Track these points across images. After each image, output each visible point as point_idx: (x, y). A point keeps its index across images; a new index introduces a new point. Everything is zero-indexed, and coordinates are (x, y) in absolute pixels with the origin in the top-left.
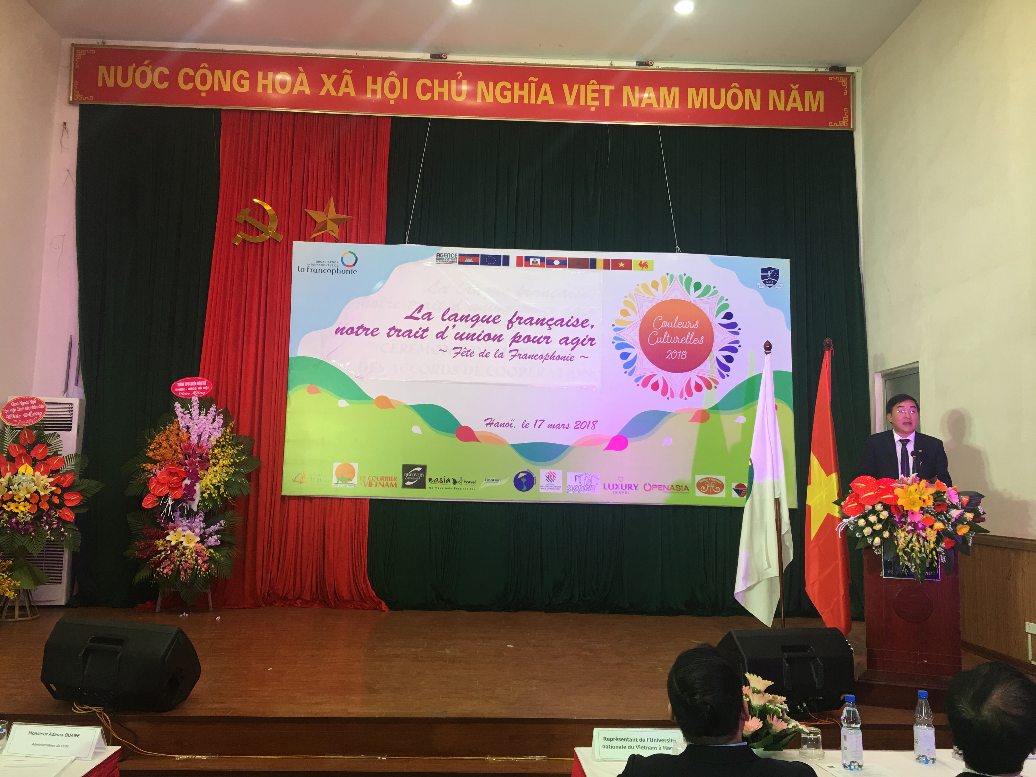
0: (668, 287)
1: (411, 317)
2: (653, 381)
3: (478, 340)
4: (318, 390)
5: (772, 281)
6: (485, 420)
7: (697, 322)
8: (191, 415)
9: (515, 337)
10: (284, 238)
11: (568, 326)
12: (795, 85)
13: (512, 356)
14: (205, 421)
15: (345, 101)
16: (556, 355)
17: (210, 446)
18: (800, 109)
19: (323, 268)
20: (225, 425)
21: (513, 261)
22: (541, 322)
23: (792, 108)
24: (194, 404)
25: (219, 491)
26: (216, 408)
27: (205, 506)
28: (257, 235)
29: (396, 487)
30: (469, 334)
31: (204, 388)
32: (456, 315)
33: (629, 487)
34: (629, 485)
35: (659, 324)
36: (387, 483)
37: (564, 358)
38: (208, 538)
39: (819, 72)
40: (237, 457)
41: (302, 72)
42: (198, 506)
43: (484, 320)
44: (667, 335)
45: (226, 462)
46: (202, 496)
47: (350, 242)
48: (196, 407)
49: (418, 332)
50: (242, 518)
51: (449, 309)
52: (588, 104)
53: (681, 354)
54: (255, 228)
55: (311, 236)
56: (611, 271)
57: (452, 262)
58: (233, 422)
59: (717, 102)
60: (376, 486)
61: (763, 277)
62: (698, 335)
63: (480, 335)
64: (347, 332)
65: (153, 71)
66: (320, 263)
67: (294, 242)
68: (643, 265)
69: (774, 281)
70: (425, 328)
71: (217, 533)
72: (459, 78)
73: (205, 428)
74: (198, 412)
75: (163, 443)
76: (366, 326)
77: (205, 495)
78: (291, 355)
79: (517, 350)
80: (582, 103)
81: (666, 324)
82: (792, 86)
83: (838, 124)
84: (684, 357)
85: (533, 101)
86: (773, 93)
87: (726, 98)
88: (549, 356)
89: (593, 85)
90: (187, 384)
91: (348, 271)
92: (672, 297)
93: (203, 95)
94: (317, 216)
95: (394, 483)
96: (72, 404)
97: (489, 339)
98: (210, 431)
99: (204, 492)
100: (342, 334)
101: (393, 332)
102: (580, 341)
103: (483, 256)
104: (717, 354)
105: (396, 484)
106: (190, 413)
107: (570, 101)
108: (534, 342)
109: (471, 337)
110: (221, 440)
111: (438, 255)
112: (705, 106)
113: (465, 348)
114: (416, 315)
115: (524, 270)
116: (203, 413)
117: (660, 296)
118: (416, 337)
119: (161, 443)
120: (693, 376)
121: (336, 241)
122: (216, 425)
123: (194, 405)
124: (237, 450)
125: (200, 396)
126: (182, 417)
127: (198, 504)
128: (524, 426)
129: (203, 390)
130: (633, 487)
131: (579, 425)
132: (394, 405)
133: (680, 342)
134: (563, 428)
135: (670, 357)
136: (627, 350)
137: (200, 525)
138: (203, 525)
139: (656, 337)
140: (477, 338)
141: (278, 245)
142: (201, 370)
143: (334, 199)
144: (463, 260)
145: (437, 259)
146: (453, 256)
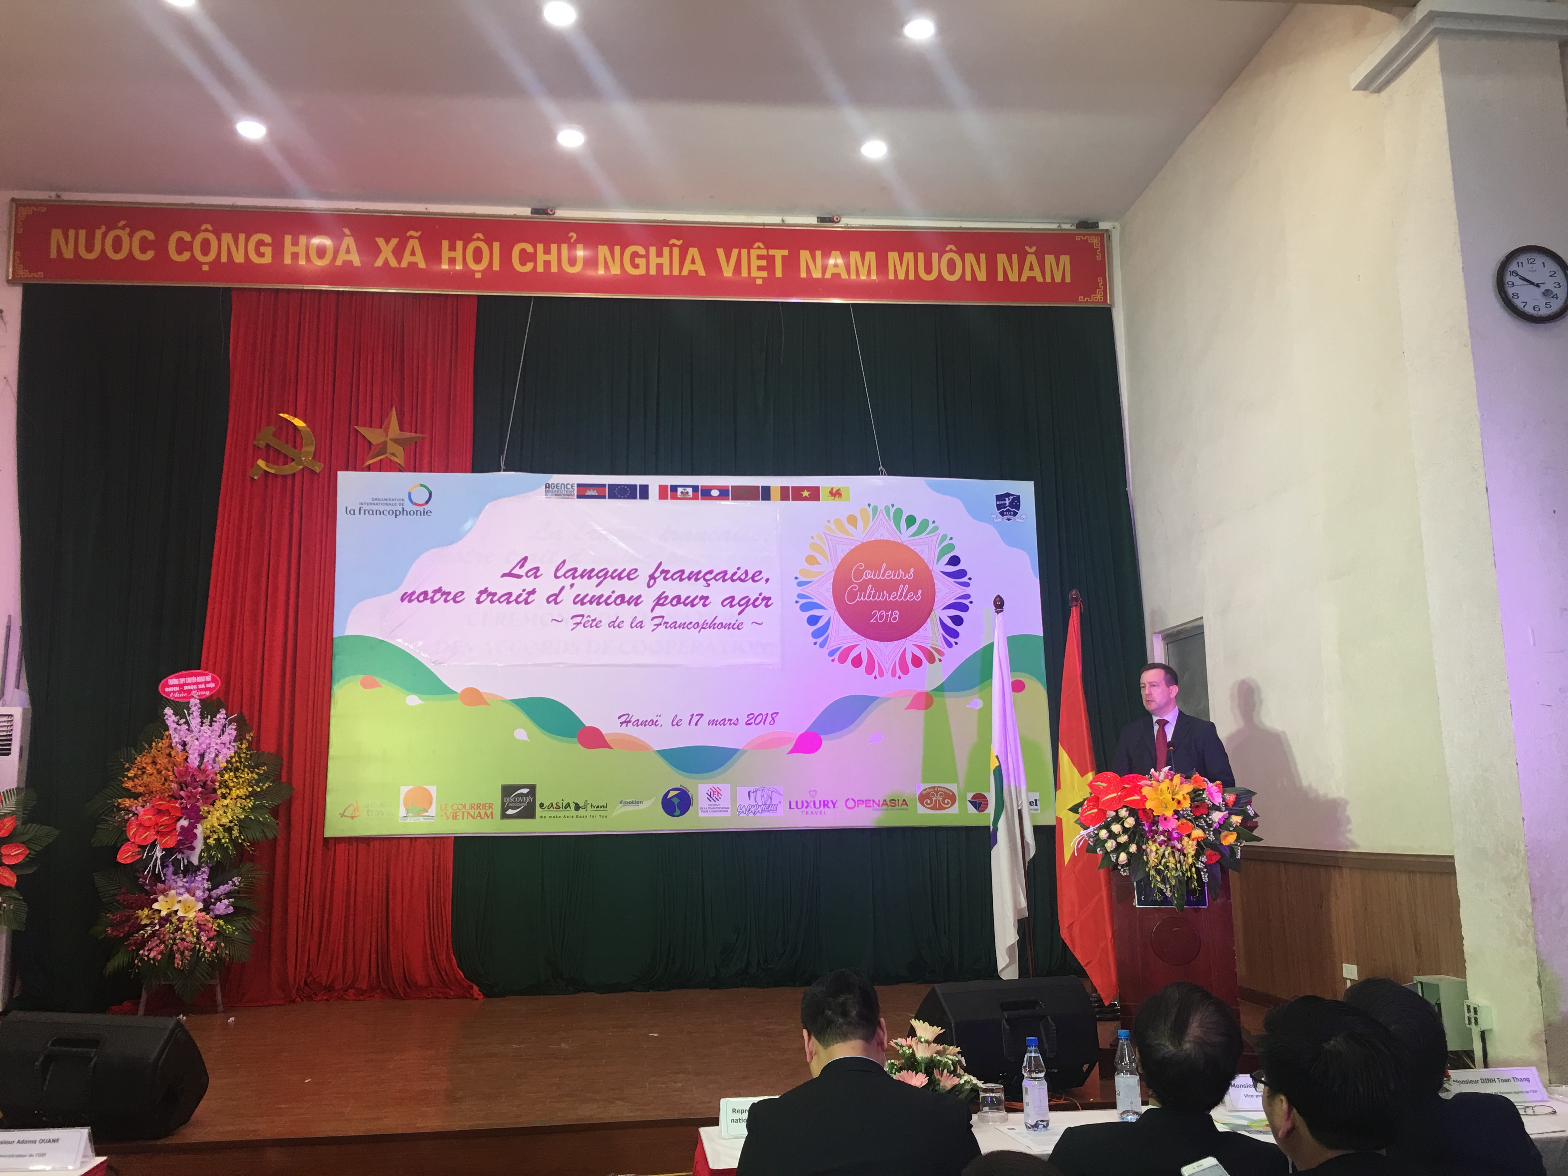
0: (871, 523)
1: (510, 574)
2: (853, 654)
3: (607, 604)
4: (377, 683)
5: (1011, 511)
6: (619, 717)
7: (912, 570)
8: (189, 725)
9: (659, 598)
10: (325, 467)
11: (733, 581)
12: (1031, 247)
13: (655, 625)
14: (209, 733)
15: (411, 274)
16: (717, 621)
17: (217, 769)
18: (1040, 279)
19: (382, 508)
20: (239, 738)
21: (654, 492)
22: (695, 576)
23: (1029, 278)
24: (193, 709)
25: (231, 835)
26: (226, 714)
27: (211, 857)
28: (285, 463)
29: (492, 818)
30: (594, 596)
31: (208, 686)
32: (575, 570)
33: (824, 805)
34: (824, 801)
35: (859, 574)
36: (479, 813)
37: (728, 626)
38: (214, 904)
39: (1062, 230)
40: (257, 782)
41: (348, 236)
42: (200, 857)
43: (614, 575)
44: (871, 590)
45: (242, 792)
46: (206, 843)
47: (420, 471)
48: (197, 714)
49: (520, 595)
50: (267, 873)
51: (564, 562)
52: (752, 275)
53: (892, 615)
54: (281, 455)
55: (364, 463)
56: (791, 503)
57: (569, 496)
58: (252, 734)
59: (928, 270)
60: (463, 818)
61: (999, 507)
62: (913, 588)
63: (610, 597)
64: (418, 598)
65: (131, 235)
67: (339, 473)
68: (836, 494)
69: (1014, 511)
70: (531, 590)
71: (228, 895)
72: (572, 241)
73: (209, 744)
74: (200, 720)
75: (148, 768)
76: (445, 589)
77: (211, 841)
78: (335, 636)
79: (663, 617)
80: (745, 274)
81: (869, 575)
82: (1027, 248)
83: (1090, 299)
84: (895, 619)
85: (676, 272)
86: (1002, 258)
87: (940, 265)
88: (707, 624)
89: (759, 249)
90: (182, 680)
91: (419, 512)
92: (877, 536)
93: (206, 268)
94: (373, 435)
95: (489, 812)
96: (11, 716)
97: (622, 602)
98: (218, 747)
99: (209, 837)
100: (410, 601)
101: (484, 596)
102: (751, 601)
103: (611, 487)
104: (940, 613)
105: (492, 813)
106: (187, 723)
107: (728, 272)
108: (686, 605)
109: (597, 600)
110: (234, 760)
111: (548, 486)
112: (912, 277)
113: (589, 616)
114: (516, 571)
115: (669, 504)
116: (207, 721)
117: (860, 535)
118: (518, 603)
119: (144, 768)
120: (909, 645)
121: (400, 470)
122: (226, 738)
123: (193, 711)
124: (257, 774)
125: (203, 697)
126: (176, 729)
127: (201, 854)
128: (674, 723)
129: (206, 689)
130: (830, 805)
131: (752, 720)
132: (487, 700)
133: (889, 598)
134: (730, 724)
135: (876, 619)
136: (816, 612)
137: (203, 884)
138: (207, 885)
139: (857, 592)
140: (606, 601)
141: (316, 477)
142: (203, 659)
143: (396, 410)
144: (583, 492)
145: (546, 492)
146: (569, 486)
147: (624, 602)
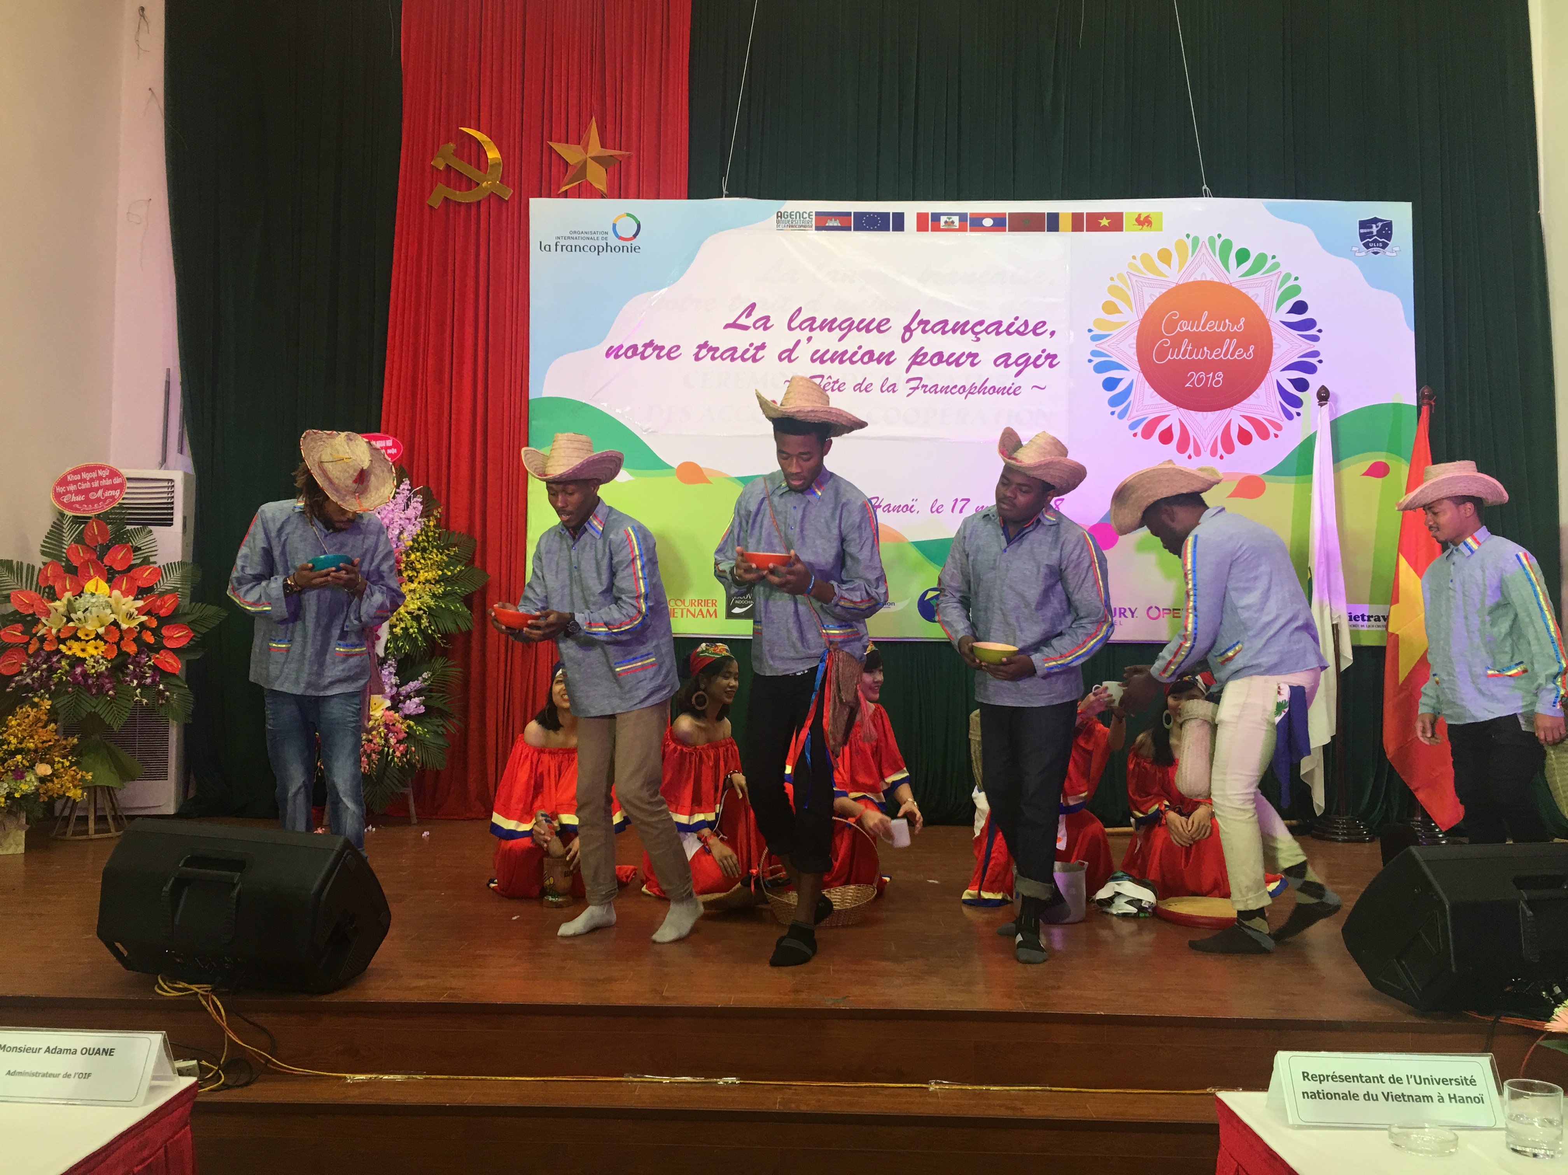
0: (1190, 259)
1: (734, 325)
2: (1162, 426)
3: (852, 363)
5: (1379, 242)
7: (1243, 320)
9: (916, 355)
10: (513, 194)
11: (1009, 334)
13: (911, 389)
16: (989, 385)
17: (402, 548)
19: (582, 243)
20: (426, 513)
21: (910, 222)
22: (961, 328)
25: (420, 624)
26: (411, 485)
27: (398, 649)
28: (469, 188)
29: (716, 617)
30: (836, 352)
32: (813, 319)
33: (1120, 613)
34: (1120, 609)
35: (1172, 325)
36: (701, 610)
37: (1003, 391)
38: (404, 702)
40: (447, 566)
42: (386, 648)
43: (861, 326)
44: (1188, 346)
45: (430, 575)
46: (391, 633)
47: (627, 197)
49: (747, 350)
50: (460, 670)
51: (800, 310)
53: (1213, 378)
54: (464, 179)
55: (559, 190)
56: (1085, 235)
57: (804, 227)
58: (440, 510)
60: (682, 616)
61: (1363, 237)
62: (1243, 344)
63: (855, 353)
64: (625, 353)
66: (577, 235)
67: (531, 200)
68: (1144, 222)
69: (1383, 242)
70: (759, 344)
71: (418, 693)
73: (393, 519)
76: (657, 342)
77: (397, 630)
78: (530, 398)
79: (921, 379)
81: (1185, 326)
84: (1218, 382)
88: (976, 387)
91: (625, 249)
92: (1197, 277)
94: (570, 153)
95: (712, 610)
96: (172, 481)
97: (871, 359)
98: (402, 522)
99: (396, 626)
100: (617, 357)
101: (704, 352)
102: (1032, 360)
103: (859, 216)
104: (1278, 375)
105: (715, 611)
108: (949, 364)
109: (840, 357)
110: (420, 538)
111: (780, 215)
113: (830, 377)
114: (743, 321)
115: (930, 237)
117: (1174, 276)
118: (744, 360)
120: (1235, 416)
121: (602, 196)
122: (410, 512)
124: (447, 555)
127: (386, 644)
128: (934, 509)
130: (1128, 613)
132: (709, 478)
133: (1210, 356)
135: (1193, 383)
136: (1114, 374)
137: (390, 679)
138: (394, 680)
139: (1169, 347)
140: (850, 359)
141: (504, 205)
142: (383, 423)
143: (597, 122)
144: (822, 222)
145: (778, 222)
146: (806, 215)
147: (873, 361)
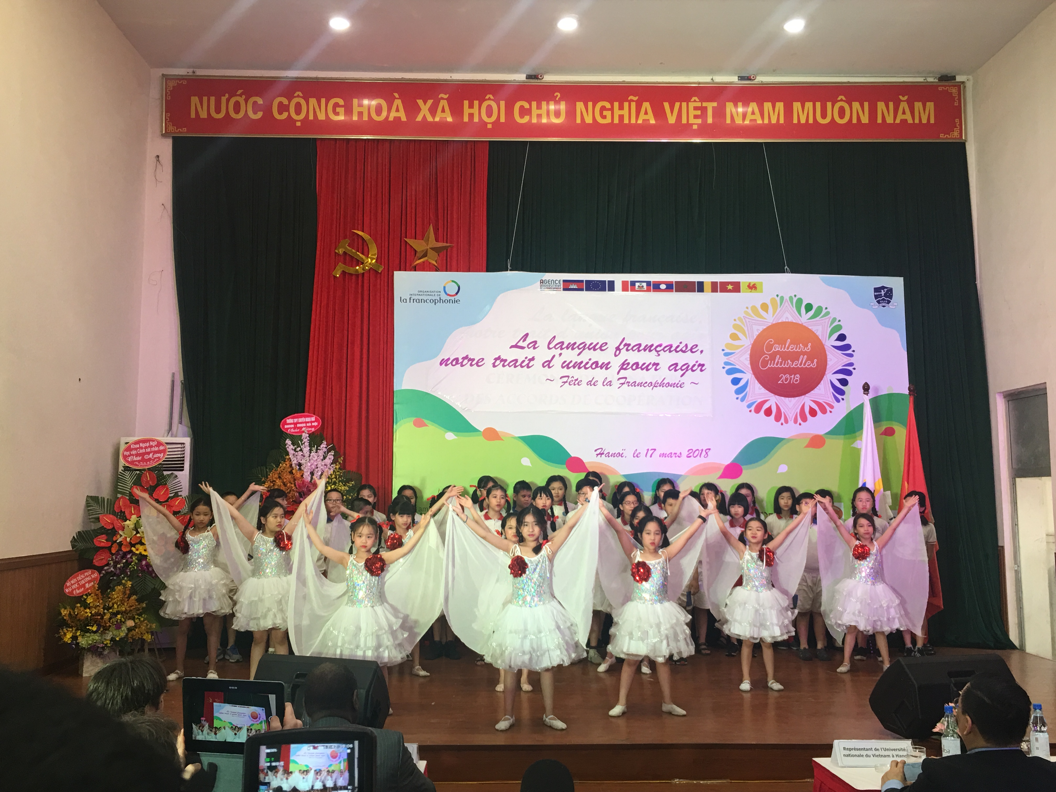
0: (779, 309)
1: (516, 346)
2: (766, 406)
3: (586, 368)
4: (425, 423)
5: (886, 300)
6: (596, 451)
7: (810, 345)
8: (302, 452)
9: (623, 364)
10: (384, 268)
11: (677, 352)
12: (903, 97)
13: (620, 384)
14: (316, 458)
15: (442, 127)
16: (665, 382)
18: (910, 121)
19: (425, 298)
20: (334, 462)
21: (618, 286)
22: (649, 348)
23: (901, 120)
24: (305, 440)
26: (326, 444)
28: (357, 265)
30: (576, 362)
31: (313, 424)
32: (562, 343)
35: (770, 347)
37: (674, 385)
39: (927, 82)
41: (397, 98)
43: (590, 347)
44: (779, 359)
47: (450, 271)
48: (307, 444)
49: (523, 361)
51: (554, 337)
52: (690, 122)
53: (794, 378)
54: (354, 260)
55: (411, 265)
56: (719, 294)
57: (557, 289)
58: (342, 459)
59: (824, 116)
61: (876, 297)
62: (811, 358)
64: (452, 363)
65: (246, 101)
66: (422, 293)
67: (395, 272)
68: (752, 287)
69: (887, 300)
70: (531, 357)
72: (557, 99)
73: (317, 465)
74: (309, 448)
75: (277, 481)
76: (471, 356)
78: (395, 390)
79: (626, 378)
80: (684, 121)
81: (777, 348)
82: (901, 97)
83: (949, 136)
84: (797, 381)
85: (633, 121)
86: (881, 106)
87: (832, 111)
88: (658, 383)
89: (695, 102)
90: (296, 420)
91: (451, 301)
92: (783, 319)
93: (298, 124)
94: (417, 245)
96: (183, 444)
97: (597, 367)
98: (322, 467)
100: (446, 365)
101: (498, 362)
102: (690, 367)
103: (588, 282)
104: (831, 377)
106: (301, 450)
107: (672, 120)
108: (642, 369)
109: (578, 365)
110: (333, 477)
111: (542, 282)
112: (811, 121)
113: (573, 377)
114: (521, 344)
115: (629, 295)
116: (314, 449)
117: (770, 319)
118: (522, 367)
119: (275, 481)
120: (807, 400)
121: (437, 270)
122: (327, 461)
123: (305, 442)
124: (350, 487)
125: (310, 432)
126: (293, 454)
128: (635, 455)
129: (312, 427)
131: (691, 453)
132: (502, 437)
133: (792, 365)
134: (676, 457)
135: (782, 381)
136: (738, 375)
139: (768, 360)
140: (585, 366)
141: (379, 275)
142: (306, 406)
143: (433, 227)
144: (567, 286)
145: (541, 286)
146: (557, 282)
